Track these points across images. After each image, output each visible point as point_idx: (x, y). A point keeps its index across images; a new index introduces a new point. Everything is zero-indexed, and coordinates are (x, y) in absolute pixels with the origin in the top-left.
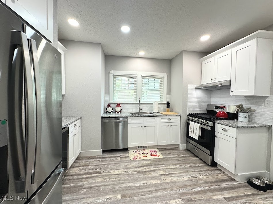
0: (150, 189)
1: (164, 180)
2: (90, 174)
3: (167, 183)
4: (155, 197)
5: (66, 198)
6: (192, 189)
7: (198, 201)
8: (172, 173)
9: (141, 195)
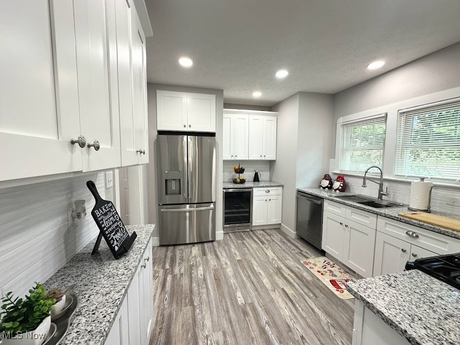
0: (252, 278)
1: (274, 292)
2: (259, 240)
3: (270, 295)
4: (243, 281)
5: (232, 237)
6: (266, 323)
7: (246, 322)
8: (297, 305)
9: (243, 271)
